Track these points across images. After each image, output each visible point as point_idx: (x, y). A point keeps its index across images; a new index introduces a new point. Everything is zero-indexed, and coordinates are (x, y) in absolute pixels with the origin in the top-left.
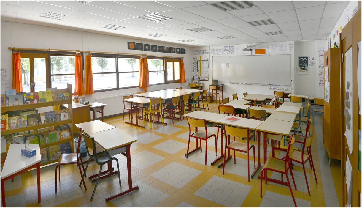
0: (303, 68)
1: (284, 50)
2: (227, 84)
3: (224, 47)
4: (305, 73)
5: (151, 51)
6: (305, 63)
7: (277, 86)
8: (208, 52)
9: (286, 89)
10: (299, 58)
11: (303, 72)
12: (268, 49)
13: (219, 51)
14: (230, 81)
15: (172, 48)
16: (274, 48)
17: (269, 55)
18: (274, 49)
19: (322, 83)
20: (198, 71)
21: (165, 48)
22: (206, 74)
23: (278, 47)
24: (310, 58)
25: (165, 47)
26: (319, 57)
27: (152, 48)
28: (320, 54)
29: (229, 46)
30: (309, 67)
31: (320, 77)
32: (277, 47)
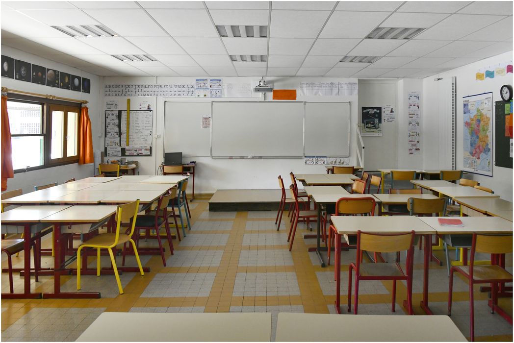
0: (372, 126)
1: (336, 95)
2: (203, 160)
3: (197, 80)
4: (376, 135)
5: (16, 79)
6: (376, 118)
7: (322, 159)
8: (153, 90)
9: (340, 162)
10: (364, 108)
11: (372, 133)
12: (302, 90)
13: (184, 89)
14: (211, 154)
15: (63, 75)
16: (316, 88)
17: (305, 102)
18: (315, 91)
19: (415, 148)
20: (120, 134)
21: (49, 72)
22: (146, 140)
23: (324, 88)
24: (386, 109)
25: (48, 70)
26: (409, 108)
27: (19, 71)
28: (411, 103)
29: (209, 78)
30: (384, 124)
31: (411, 139)
32: (321, 87)
